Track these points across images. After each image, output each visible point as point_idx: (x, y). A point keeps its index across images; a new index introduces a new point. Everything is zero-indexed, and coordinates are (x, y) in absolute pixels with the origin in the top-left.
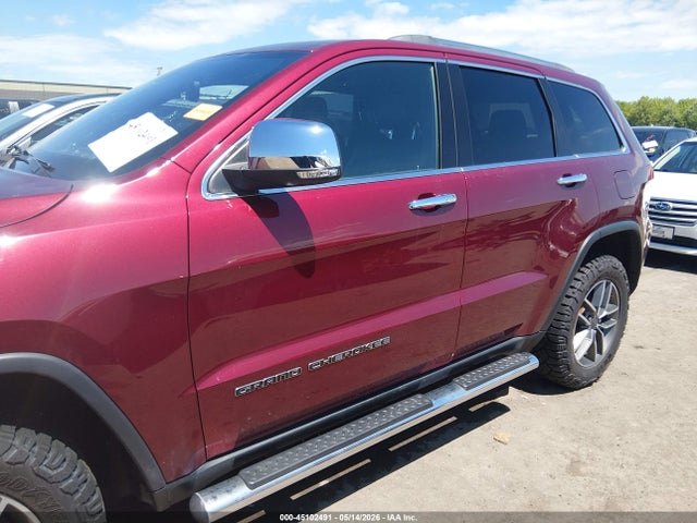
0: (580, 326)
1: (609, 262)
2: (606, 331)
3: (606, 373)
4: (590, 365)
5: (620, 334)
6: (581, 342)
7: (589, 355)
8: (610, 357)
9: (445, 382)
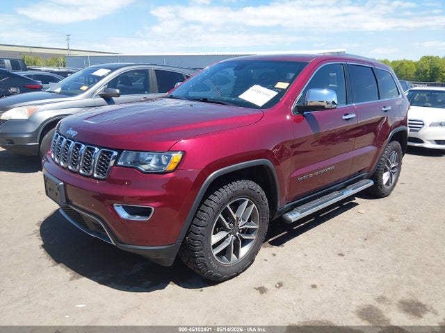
0: (386, 170)
1: (396, 144)
2: (394, 173)
3: (393, 192)
4: (388, 188)
5: (398, 176)
6: (385, 177)
7: (387, 184)
8: (395, 185)
9: (344, 187)
